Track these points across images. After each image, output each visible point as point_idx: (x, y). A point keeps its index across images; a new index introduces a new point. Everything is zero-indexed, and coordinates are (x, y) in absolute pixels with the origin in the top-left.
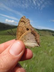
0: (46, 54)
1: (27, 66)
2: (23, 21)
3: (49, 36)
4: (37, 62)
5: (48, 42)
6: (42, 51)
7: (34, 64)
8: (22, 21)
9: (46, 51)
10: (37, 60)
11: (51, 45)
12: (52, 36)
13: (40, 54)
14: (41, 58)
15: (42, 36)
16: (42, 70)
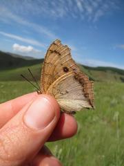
0: (105, 123)
1: (61, 150)
2: (55, 52)
3: (112, 82)
4: (86, 143)
5: (111, 97)
6: (97, 118)
7: (79, 147)
8: (52, 52)
9: (105, 116)
10: (85, 137)
11: (118, 103)
12: (120, 81)
13: (91, 123)
14: (94, 132)
15: (98, 81)
16: (96, 161)
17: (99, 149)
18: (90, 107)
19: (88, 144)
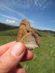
0: (47, 55)
4: (38, 64)
6: (43, 53)
7: (35, 65)
9: (47, 52)
10: (38, 61)
11: (53, 46)
12: (54, 36)
13: (41, 55)
14: (42, 59)
15: (44, 36)
16: (43, 72)
17: (44, 66)
18: (39, 47)
19: (39, 64)
